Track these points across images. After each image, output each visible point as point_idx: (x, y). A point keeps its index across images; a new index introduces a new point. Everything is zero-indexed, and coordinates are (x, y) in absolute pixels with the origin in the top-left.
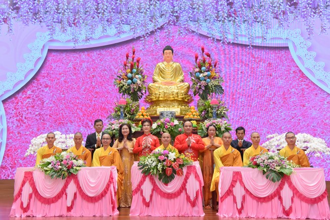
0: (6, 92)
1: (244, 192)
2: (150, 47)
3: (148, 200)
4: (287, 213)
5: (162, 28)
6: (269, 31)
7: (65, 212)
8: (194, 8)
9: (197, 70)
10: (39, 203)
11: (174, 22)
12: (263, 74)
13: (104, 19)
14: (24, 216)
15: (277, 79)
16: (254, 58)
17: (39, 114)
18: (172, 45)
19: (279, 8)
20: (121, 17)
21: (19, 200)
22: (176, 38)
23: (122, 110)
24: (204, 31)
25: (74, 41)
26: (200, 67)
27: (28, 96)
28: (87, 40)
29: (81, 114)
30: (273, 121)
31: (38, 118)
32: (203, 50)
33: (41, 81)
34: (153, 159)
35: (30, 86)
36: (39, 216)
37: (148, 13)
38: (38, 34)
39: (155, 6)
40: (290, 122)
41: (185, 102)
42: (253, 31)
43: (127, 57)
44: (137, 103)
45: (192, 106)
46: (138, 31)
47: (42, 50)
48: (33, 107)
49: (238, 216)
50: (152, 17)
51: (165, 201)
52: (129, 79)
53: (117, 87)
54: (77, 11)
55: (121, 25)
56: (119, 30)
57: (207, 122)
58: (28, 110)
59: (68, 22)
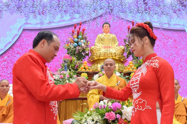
2: (93, 28)
5: (101, 16)
6: (172, 20)
8: (123, 5)
11: (109, 12)
12: (171, 47)
13: (63, 10)
15: (181, 50)
16: (164, 36)
19: (176, 7)
20: (74, 9)
22: (111, 22)
23: (66, 64)
25: (41, 24)
27: (4, 60)
28: (50, 23)
30: (182, 79)
33: (15, 50)
35: (7, 53)
37: (92, 7)
38: (18, 20)
39: (97, 3)
42: (162, 19)
46: (85, 18)
47: (19, 29)
48: (7, 68)
50: (95, 9)
54: (45, 6)
55: (74, 14)
56: (72, 17)
58: (3, 69)
59: (39, 12)
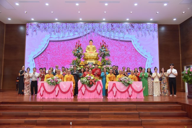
0: (35, 55)
1: (116, 90)
2: (85, 40)
3: (84, 93)
4: (130, 96)
5: (89, 33)
6: (125, 35)
7: (55, 97)
8: (100, 27)
9: (101, 48)
10: (46, 94)
11: (93, 31)
12: (123, 50)
13: (69, 30)
14: (41, 98)
15: (128, 51)
16: (120, 44)
17: (46, 63)
18: (92, 39)
19: (128, 28)
20: (75, 30)
21: (39, 92)
23: (75, 62)
24: (103, 35)
25: (59, 38)
26: (102, 47)
27: (42, 57)
28: (63, 37)
29: (61, 63)
31: (46, 64)
32: (103, 41)
33: (47, 51)
34: (86, 79)
35: (43, 53)
36: (46, 98)
37: (84, 28)
38: (46, 35)
39: (86, 26)
40: (132, 66)
41: (97, 59)
42: (120, 35)
43: (77, 43)
44: (80, 59)
45: (99, 61)
46: (81, 34)
47: (47, 41)
48: (44, 61)
49: (114, 98)
50: (85, 30)
51: (90, 93)
52: (77, 51)
53: (73, 54)
54: (59, 27)
55: (75, 32)
56: (74, 34)
57: (104, 66)
58: (42, 61)
59: (56, 31)
